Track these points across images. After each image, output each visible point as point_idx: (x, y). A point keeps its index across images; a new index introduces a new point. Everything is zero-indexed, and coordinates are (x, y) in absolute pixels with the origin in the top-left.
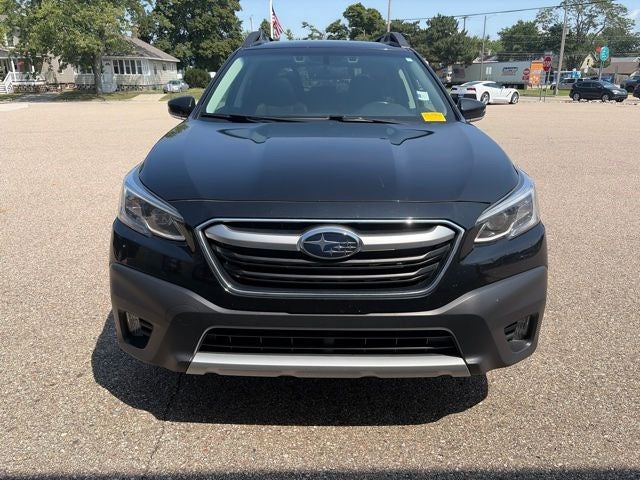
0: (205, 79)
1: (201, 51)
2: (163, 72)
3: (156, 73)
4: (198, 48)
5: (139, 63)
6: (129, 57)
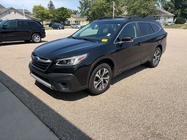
0: (183, 21)
1: (184, 12)
2: (168, 19)
3: (165, 19)
4: (183, 11)
5: (160, 17)
6: (157, 15)
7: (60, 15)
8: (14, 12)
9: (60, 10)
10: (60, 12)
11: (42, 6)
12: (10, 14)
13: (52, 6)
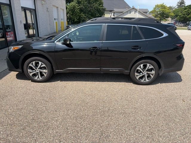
7: (184, 14)
8: (134, 12)
9: (187, 8)
10: (186, 10)
11: (164, 4)
12: (130, 13)
13: (182, 4)
